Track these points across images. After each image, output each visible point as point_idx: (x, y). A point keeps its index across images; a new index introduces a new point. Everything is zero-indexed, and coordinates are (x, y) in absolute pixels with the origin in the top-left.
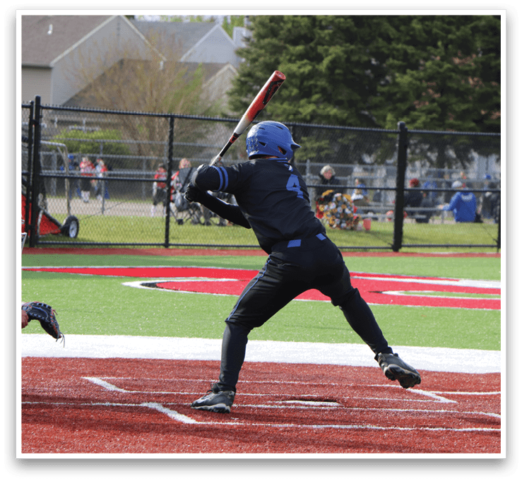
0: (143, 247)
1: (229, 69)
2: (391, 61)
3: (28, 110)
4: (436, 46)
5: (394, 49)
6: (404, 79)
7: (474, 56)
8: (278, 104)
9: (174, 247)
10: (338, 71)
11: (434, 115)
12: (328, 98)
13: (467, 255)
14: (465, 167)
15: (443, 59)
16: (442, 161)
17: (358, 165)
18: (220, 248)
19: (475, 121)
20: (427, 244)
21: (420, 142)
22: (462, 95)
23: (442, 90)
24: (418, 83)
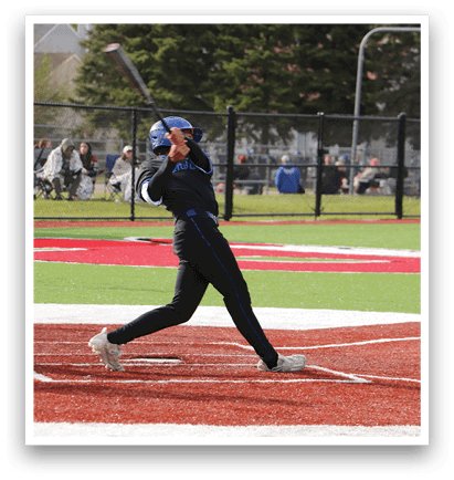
1: (75, 58)
2: (219, 51)
4: (258, 37)
5: (221, 40)
6: (231, 66)
7: (293, 46)
8: (119, 90)
10: (172, 60)
11: (258, 98)
12: (164, 84)
13: (290, 223)
14: (286, 144)
15: (265, 49)
16: (266, 139)
18: (70, 220)
19: (293, 103)
20: (255, 213)
21: (246, 122)
22: (282, 79)
23: (265, 75)
24: (243, 69)
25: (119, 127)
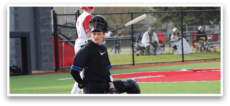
0: (124, 66)
3: (75, 16)
9: (137, 65)
18: (155, 64)
25: (174, 21)
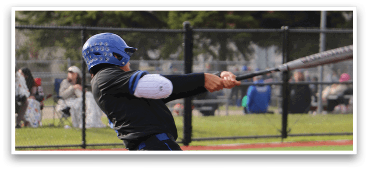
13: (254, 146)
14: (246, 59)
17: (142, 60)
20: (216, 136)
21: (202, 37)
25: (66, 45)
